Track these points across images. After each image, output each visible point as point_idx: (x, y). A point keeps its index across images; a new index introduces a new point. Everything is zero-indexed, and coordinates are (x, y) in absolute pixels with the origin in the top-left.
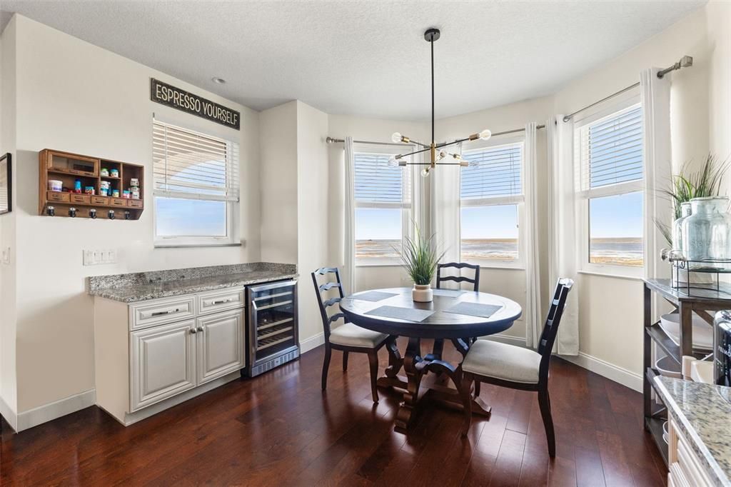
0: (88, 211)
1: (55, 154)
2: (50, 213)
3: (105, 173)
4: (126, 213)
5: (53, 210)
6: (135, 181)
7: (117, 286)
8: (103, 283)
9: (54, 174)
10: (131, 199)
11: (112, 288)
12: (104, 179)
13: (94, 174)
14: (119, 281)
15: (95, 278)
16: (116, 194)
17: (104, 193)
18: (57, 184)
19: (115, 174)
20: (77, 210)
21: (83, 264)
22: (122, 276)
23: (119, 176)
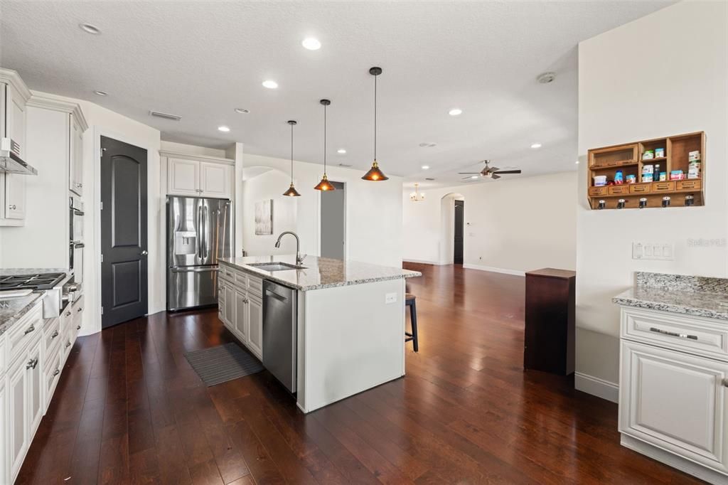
0: (638, 201)
1: (597, 152)
2: (601, 207)
3: (649, 156)
4: (687, 198)
5: (604, 204)
6: (693, 155)
7: (670, 288)
8: (652, 281)
9: (597, 170)
10: (685, 179)
11: (663, 289)
12: (646, 163)
13: (634, 160)
14: (673, 283)
15: (643, 274)
16: (663, 177)
17: (648, 179)
18: (601, 180)
19: (660, 154)
20: (626, 201)
21: (633, 258)
22: (678, 277)
23: (665, 155)
